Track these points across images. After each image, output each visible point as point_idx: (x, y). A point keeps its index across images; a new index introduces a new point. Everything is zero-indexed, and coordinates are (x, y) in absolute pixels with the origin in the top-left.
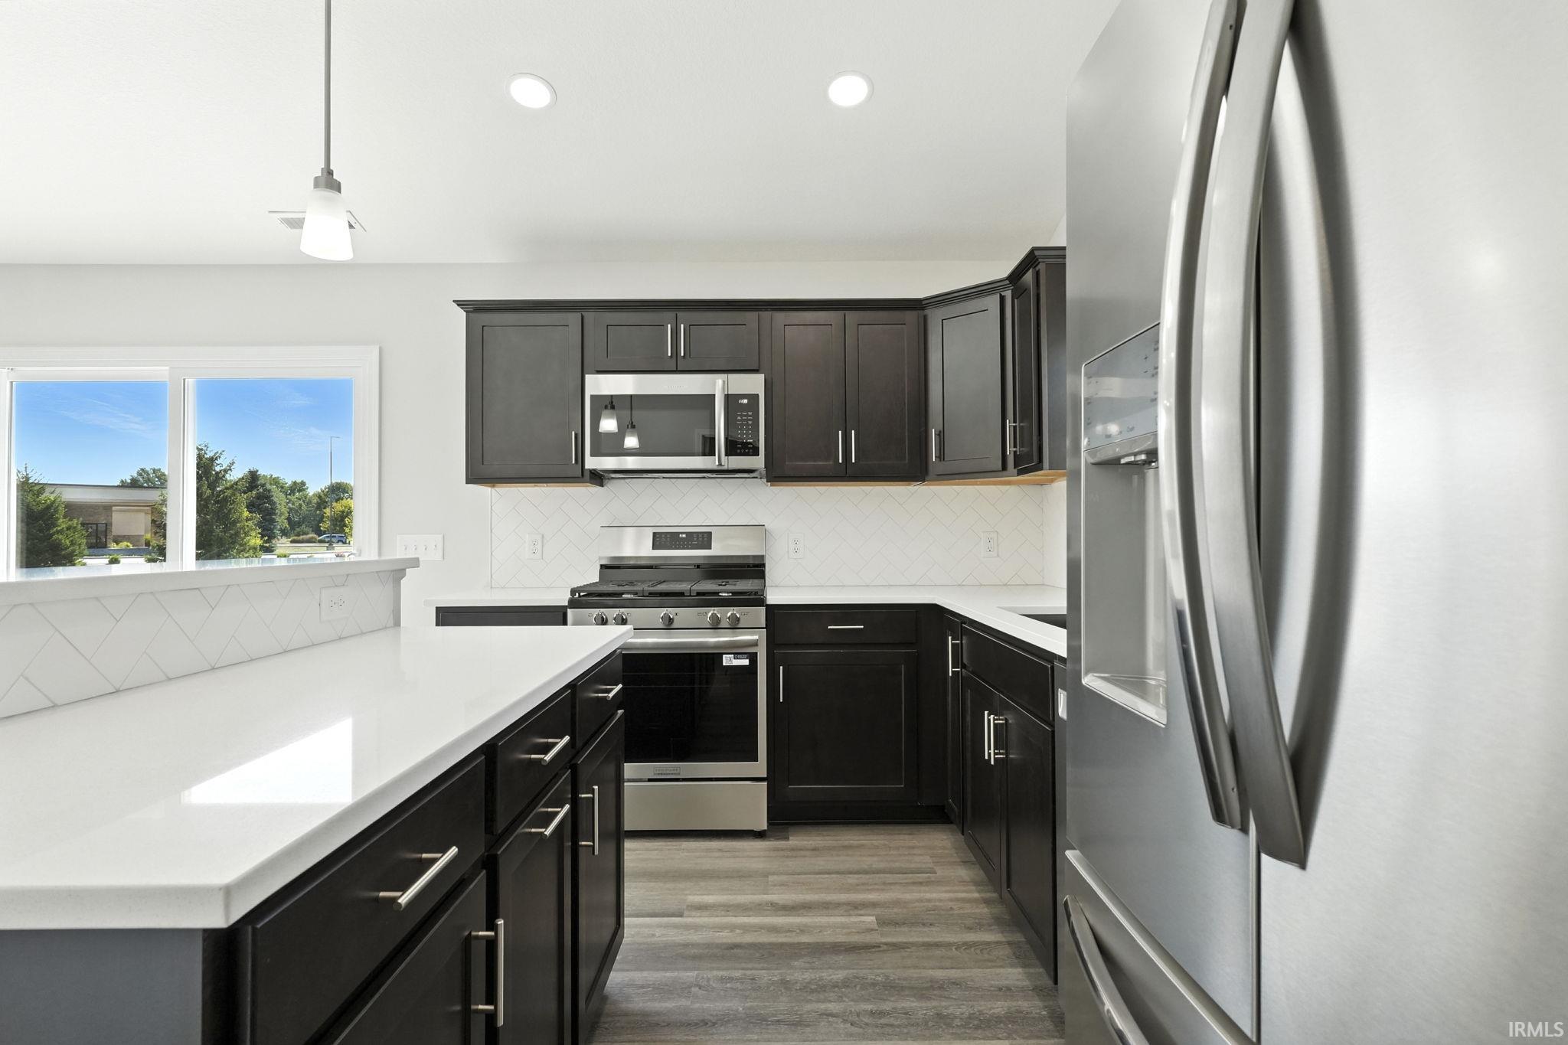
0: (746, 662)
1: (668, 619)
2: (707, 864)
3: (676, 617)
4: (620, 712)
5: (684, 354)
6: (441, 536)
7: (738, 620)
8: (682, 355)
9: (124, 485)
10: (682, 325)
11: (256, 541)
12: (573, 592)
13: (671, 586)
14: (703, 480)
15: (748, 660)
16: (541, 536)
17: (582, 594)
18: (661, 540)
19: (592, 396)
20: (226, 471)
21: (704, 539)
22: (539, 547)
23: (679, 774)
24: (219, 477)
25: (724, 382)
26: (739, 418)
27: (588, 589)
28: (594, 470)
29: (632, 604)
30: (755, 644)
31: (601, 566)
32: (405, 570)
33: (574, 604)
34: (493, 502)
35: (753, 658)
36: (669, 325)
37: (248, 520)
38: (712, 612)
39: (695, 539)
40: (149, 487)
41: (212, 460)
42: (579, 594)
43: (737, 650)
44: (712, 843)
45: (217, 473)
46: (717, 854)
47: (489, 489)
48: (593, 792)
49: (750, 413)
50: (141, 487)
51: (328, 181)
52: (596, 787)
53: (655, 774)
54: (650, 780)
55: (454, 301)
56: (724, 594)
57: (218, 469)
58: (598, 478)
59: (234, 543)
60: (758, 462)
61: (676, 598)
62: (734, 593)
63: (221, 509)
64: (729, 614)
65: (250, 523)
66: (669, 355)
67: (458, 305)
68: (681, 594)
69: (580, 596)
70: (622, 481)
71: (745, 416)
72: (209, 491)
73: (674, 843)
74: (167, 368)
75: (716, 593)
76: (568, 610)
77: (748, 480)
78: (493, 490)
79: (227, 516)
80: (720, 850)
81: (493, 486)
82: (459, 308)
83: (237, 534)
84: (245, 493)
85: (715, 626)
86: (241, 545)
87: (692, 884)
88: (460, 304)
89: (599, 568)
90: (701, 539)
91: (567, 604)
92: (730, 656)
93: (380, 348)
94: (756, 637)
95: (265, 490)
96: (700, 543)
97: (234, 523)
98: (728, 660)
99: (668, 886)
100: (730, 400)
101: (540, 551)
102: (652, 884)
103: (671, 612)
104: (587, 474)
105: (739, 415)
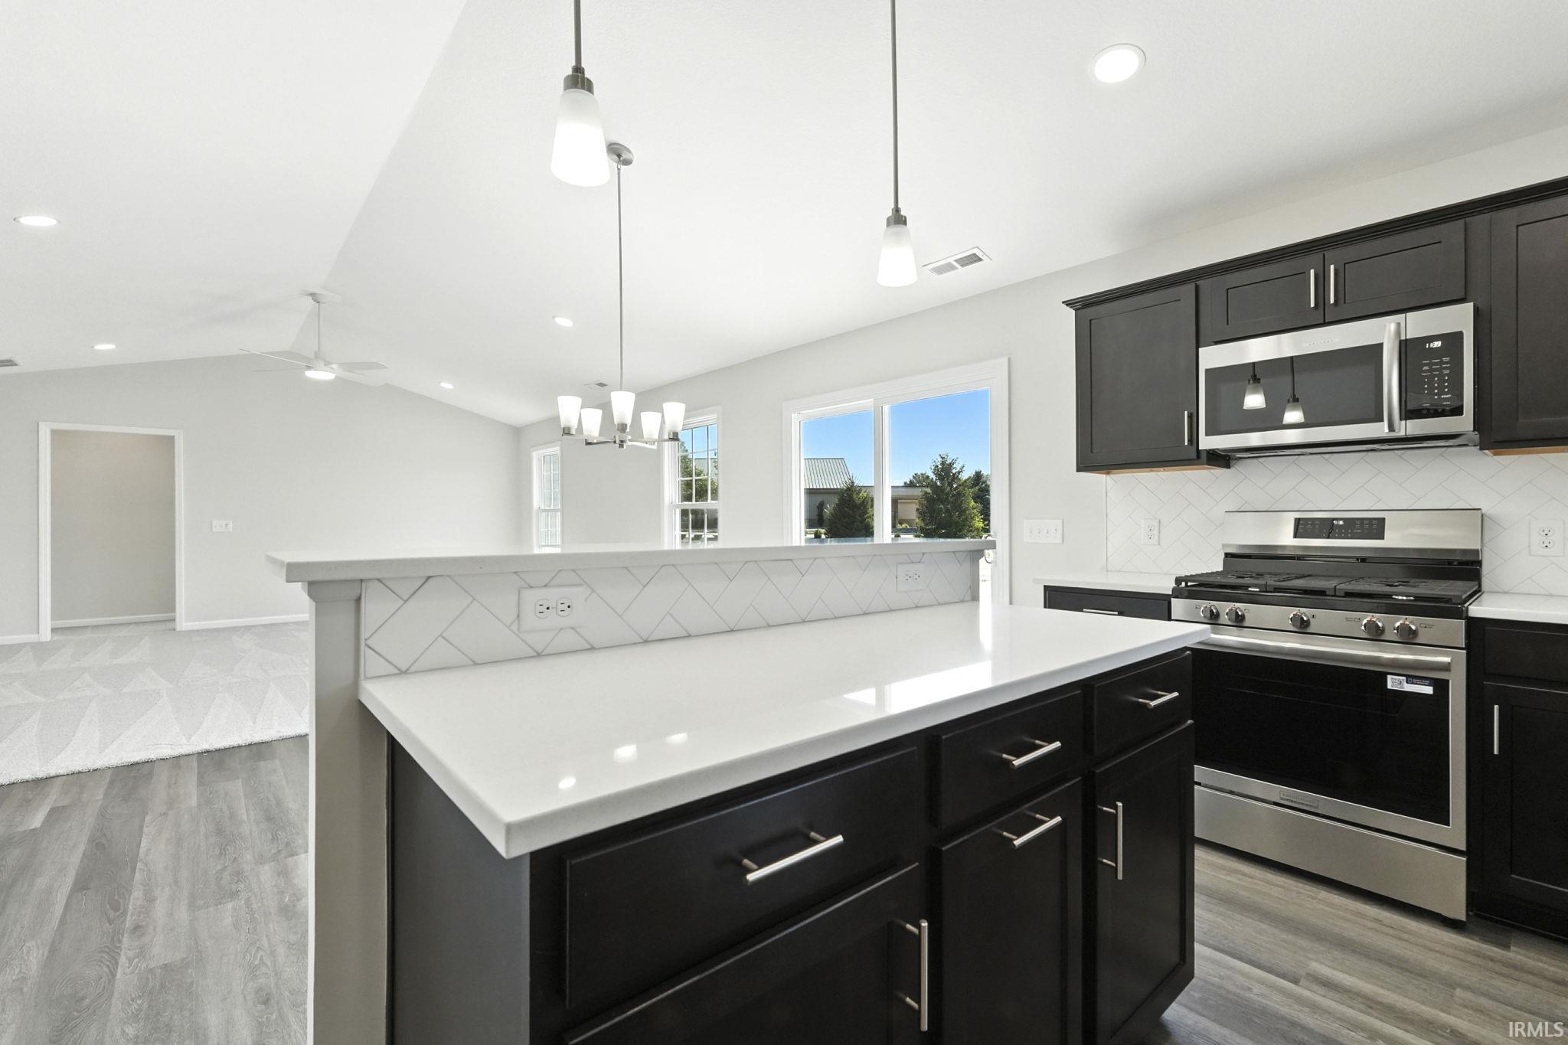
0: (1429, 690)
1: (1299, 621)
2: (1352, 932)
3: (1311, 620)
4: (1190, 722)
5: (1336, 301)
6: (1061, 521)
7: (1414, 633)
8: (1332, 301)
9: (906, 486)
10: (1332, 267)
11: (979, 524)
12: (1178, 580)
13: (1313, 582)
14: (1370, 454)
15: (1431, 688)
16: (1157, 521)
17: (1189, 584)
18: (1302, 528)
19: (1207, 371)
20: (959, 472)
21: (1375, 528)
22: (1156, 532)
23: (1317, 808)
24: (955, 477)
25: (1399, 324)
26: (1426, 368)
27: (1201, 579)
28: (1213, 450)
29: (1253, 600)
30: (1446, 667)
31: (1227, 555)
32: (983, 550)
33: (1178, 593)
34: (1108, 489)
35: (1441, 686)
36: (1312, 271)
37: (974, 509)
38: (1369, 619)
39: (1358, 526)
40: (920, 486)
41: (951, 465)
42: (1186, 584)
43: (1412, 673)
44: (1367, 907)
45: (954, 474)
46: (1370, 924)
47: (1105, 476)
48: (1116, 807)
49: (1447, 359)
50: (915, 486)
51: (898, 219)
52: (1120, 804)
53: (1282, 799)
54: (1275, 804)
55: (1063, 302)
56: (1400, 598)
57: (954, 471)
58: (1221, 459)
59: (964, 525)
60: (1464, 423)
61: (1317, 597)
62: (1418, 598)
63: (956, 500)
64: (1398, 624)
65: (975, 511)
66: (1312, 305)
67: (1067, 305)
68: (1322, 593)
69: (1186, 585)
70: (1255, 460)
71: (1436, 364)
72: (949, 488)
73: (1307, 887)
74: (872, 400)
75: (1389, 596)
76: (1172, 599)
77: (1450, 449)
78: (1108, 476)
79: (960, 506)
80: (1377, 920)
81: (1108, 473)
82: (1068, 308)
83: (966, 518)
84: (972, 487)
85: (1375, 634)
86: (970, 527)
87: (1322, 949)
88: (1068, 303)
89: (1223, 556)
90: (1367, 526)
91: (1171, 593)
92: (1401, 678)
93: (1009, 359)
94: (1447, 659)
95: (986, 485)
96: (1366, 531)
97: (965, 511)
98: (1392, 683)
99: (1284, 936)
100: (1407, 348)
101: (1156, 538)
102: (1265, 927)
103: (1306, 613)
104: (1204, 456)
105: (1426, 365)
